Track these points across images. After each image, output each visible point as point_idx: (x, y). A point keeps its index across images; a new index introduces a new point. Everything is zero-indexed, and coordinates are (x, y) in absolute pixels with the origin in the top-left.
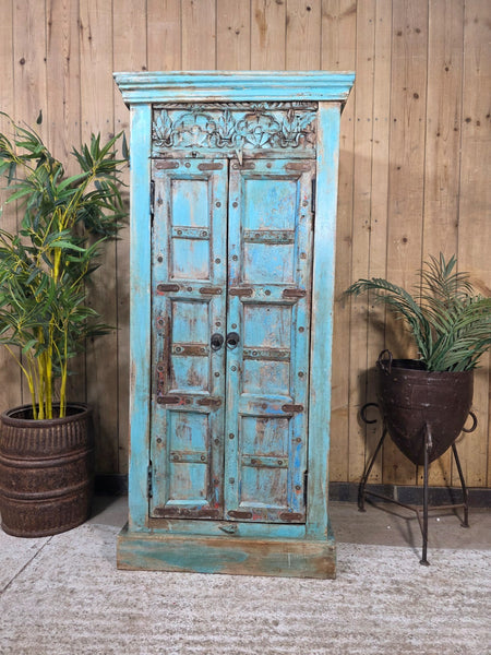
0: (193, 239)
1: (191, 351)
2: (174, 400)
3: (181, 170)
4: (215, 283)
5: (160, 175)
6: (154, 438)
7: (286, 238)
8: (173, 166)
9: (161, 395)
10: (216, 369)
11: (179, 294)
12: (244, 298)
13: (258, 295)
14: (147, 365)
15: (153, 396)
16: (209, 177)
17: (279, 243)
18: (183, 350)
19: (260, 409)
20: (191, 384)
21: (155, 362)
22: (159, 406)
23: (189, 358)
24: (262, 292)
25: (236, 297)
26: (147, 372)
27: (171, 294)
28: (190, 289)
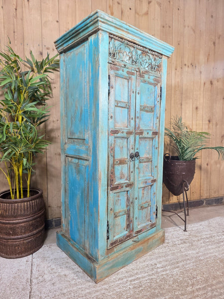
0: (122, 107)
1: (122, 162)
2: (116, 188)
3: (120, 72)
4: (131, 129)
5: (112, 73)
6: (109, 209)
7: (152, 110)
8: (117, 69)
9: (112, 186)
10: (132, 170)
11: (119, 135)
12: (141, 136)
13: (145, 134)
14: (106, 173)
15: (109, 187)
16: (130, 78)
17: (150, 112)
18: (119, 162)
19: (145, 184)
20: (121, 178)
21: (110, 170)
22: (111, 192)
23: (120, 165)
24: (146, 133)
25: (138, 135)
26: (106, 175)
27: (116, 135)
28: (123, 132)
